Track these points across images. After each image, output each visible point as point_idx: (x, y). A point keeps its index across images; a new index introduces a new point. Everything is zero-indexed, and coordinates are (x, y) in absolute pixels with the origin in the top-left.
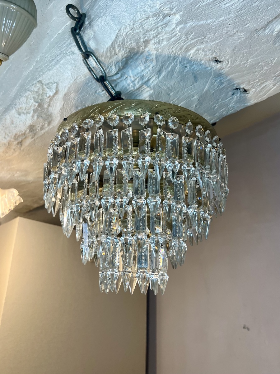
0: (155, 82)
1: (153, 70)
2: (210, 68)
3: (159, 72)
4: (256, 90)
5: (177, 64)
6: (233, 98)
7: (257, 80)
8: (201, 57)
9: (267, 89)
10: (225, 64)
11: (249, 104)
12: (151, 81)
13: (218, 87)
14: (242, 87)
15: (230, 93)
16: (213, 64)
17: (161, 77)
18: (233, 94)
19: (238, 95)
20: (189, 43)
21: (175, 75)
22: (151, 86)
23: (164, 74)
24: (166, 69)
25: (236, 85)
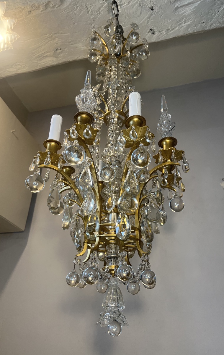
0: (125, 7)
2: (148, 11)
3: (129, 3)
4: (158, 34)
6: (148, 34)
7: (161, 28)
8: (148, 3)
9: (162, 35)
10: (154, 11)
11: (153, 41)
12: (123, 6)
13: (146, 24)
14: (154, 29)
15: (148, 30)
16: (150, 10)
17: (129, 5)
18: (149, 32)
19: (151, 33)
21: (135, 7)
22: (122, 8)
23: (131, 4)
25: (153, 26)
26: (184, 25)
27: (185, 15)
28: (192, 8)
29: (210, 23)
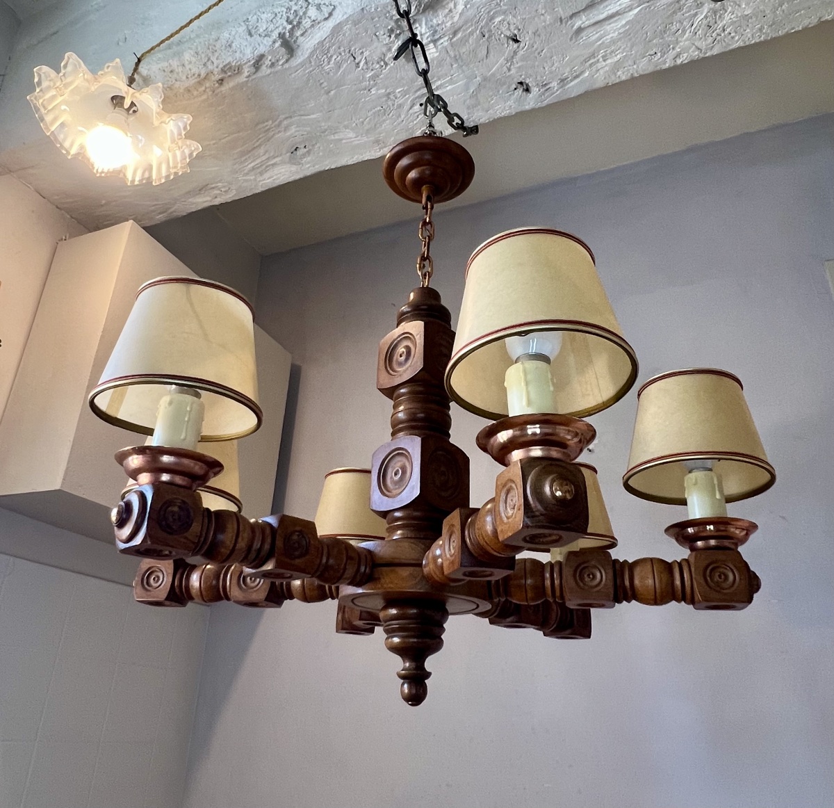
0: (447, 43)
1: (450, 28)
2: (506, 45)
3: (455, 33)
4: (539, 90)
5: (477, 30)
6: (514, 94)
7: (544, 78)
8: (504, 29)
9: (550, 92)
10: (522, 44)
11: (527, 107)
12: (442, 41)
13: (505, 73)
14: (527, 81)
15: (514, 86)
16: (511, 42)
17: (455, 39)
18: (515, 89)
19: (520, 92)
20: (499, 8)
21: (470, 41)
22: (439, 47)
23: (459, 35)
24: (464, 31)
25: (523, 77)
26: (604, 64)
27: (603, 43)
28: (619, 26)
29: (672, 54)
